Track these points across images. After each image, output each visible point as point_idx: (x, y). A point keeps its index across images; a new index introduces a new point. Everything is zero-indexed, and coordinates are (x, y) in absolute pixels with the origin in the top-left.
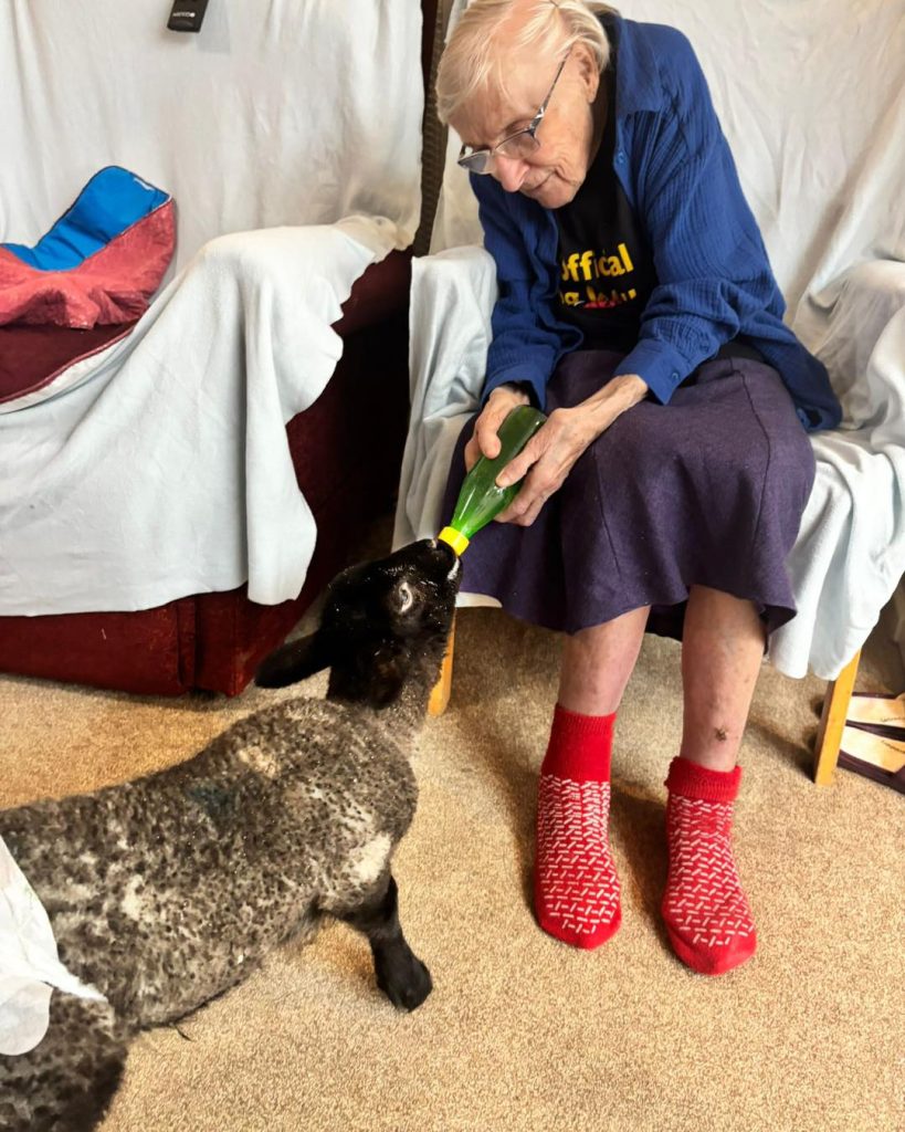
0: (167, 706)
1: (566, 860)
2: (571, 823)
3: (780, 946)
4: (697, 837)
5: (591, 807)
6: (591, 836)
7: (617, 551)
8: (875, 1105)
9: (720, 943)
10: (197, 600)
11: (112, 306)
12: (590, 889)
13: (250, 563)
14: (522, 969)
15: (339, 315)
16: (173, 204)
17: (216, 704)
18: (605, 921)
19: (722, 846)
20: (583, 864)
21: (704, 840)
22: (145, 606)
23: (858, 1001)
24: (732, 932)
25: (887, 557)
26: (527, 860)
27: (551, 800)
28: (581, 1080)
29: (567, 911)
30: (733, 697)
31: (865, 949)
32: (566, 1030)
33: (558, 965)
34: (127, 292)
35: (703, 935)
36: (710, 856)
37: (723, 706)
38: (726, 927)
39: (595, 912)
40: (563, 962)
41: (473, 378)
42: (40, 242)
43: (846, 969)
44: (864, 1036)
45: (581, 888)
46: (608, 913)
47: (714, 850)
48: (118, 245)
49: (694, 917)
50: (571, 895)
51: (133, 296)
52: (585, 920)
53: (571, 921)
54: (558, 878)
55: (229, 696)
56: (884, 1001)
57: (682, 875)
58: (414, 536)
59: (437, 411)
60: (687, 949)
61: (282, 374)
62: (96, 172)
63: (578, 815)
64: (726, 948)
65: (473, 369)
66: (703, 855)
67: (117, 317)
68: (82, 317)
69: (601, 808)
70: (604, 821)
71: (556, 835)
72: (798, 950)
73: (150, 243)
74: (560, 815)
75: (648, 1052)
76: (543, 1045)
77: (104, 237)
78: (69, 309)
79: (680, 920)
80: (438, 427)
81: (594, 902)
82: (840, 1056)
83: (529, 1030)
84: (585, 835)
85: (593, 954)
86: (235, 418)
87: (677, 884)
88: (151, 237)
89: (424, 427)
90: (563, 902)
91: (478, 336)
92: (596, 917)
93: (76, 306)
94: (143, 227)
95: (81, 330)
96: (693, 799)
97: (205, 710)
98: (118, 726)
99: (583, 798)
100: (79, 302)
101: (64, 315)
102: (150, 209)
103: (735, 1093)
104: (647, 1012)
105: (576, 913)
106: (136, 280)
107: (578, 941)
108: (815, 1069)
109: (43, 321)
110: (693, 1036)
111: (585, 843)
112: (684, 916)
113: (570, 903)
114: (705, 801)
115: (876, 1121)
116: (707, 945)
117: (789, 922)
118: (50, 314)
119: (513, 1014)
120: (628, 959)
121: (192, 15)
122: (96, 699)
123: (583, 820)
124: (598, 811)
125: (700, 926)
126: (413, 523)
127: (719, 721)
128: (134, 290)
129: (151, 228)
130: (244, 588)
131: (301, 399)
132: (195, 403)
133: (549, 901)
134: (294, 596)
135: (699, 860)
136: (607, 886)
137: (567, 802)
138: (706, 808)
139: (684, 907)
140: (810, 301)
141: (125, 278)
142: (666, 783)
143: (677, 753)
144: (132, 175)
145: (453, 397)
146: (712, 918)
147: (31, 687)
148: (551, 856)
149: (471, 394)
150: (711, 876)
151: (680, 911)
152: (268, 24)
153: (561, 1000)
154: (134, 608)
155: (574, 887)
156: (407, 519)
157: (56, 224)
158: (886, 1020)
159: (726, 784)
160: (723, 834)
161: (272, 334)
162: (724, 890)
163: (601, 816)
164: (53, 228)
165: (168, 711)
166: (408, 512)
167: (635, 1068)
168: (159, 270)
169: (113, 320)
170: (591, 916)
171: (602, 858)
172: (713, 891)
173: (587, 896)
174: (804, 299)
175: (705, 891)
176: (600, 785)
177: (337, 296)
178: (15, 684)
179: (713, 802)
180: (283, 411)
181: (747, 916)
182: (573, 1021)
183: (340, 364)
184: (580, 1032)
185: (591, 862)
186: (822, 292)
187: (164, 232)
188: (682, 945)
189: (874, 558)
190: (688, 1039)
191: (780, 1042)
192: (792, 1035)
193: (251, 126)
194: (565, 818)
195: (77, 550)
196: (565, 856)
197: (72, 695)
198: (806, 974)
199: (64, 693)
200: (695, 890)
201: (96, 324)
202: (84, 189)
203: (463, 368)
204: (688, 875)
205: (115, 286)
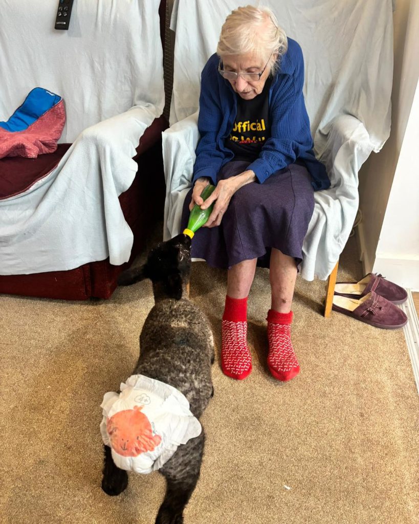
0: (81, 304)
1: (232, 350)
2: (233, 337)
3: (307, 374)
4: (278, 336)
5: (241, 331)
6: (240, 341)
7: (242, 238)
8: (335, 421)
9: (287, 370)
10: (90, 265)
11: (43, 147)
12: (241, 359)
13: (110, 250)
14: (217, 387)
15: (135, 154)
16: (63, 101)
17: (100, 302)
18: (246, 369)
19: (287, 339)
20: (238, 351)
21: (280, 337)
22: (71, 268)
23: (332, 389)
24: (291, 366)
25: (340, 237)
26: (219, 351)
27: (226, 329)
28: (238, 420)
29: (232, 367)
30: (287, 287)
31: (336, 373)
32: (233, 406)
33: (230, 385)
34: (49, 140)
35: (281, 368)
36: (283, 341)
37: (285, 291)
38: (289, 365)
39: (242, 367)
40: (232, 385)
41: (189, 174)
42: (9, 119)
43: (329, 380)
44: (333, 401)
45: (237, 359)
46: (247, 367)
47: (284, 340)
48: (42, 119)
49: (278, 362)
50: (233, 362)
51: (51, 142)
52: (239, 370)
53: (234, 370)
54: (229, 356)
55: (105, 299)
56: (341, 389)
57: (274, 349)
58: (171, 236)
59: (175, 188)
60: (276, 373)
61: (115, 179)
62: (31, 90)
63: (236, 334)
64: (289, 372)
65: (188, 171)
66: (280, 341)
67: (46, 151)
68: (33, 154)
69: (244, 331)
70: (245, 335)
71: (228, 341)
72: (313, 375)
73: (55, 118)
74: (229, 334)
75: (260, 410)
76: (225, 411)
77: (37, 117)
78: (27, 151)
79: (273, 364)
80: (177, 195)
81: (242, 363)
82: (324, 407)
83: (221, 407)
84: (238, 340)
85: (243, 381)
86: (99, 196)
87: (272, 352)
88: (55, 116)
89: (172, 195)
90: (231, 364)
91: (190, 159)
92: (243, 368)
93: (29, 149)
94: (52, 111)
95: (32, 159)
96: (276, 324)
97: (96, 304)
98: (64, 313)
99: (237, 328)
100: (31, 147)
101: (25, 153)
102: (54, 104)
103: (289, 420)
104: (261, 398)
105: (236, 368)
106: (51, 135)
107: (236, 377)
108: (315, 412)
109: (16, 155)
110: (275, 405)
111: (238, 343)
112: (275, 362)
113: (233, 364)
114: (280, 324)
115: (335, 426)
116: (283, 371)
117: (311, 366)
118: (19, 153)
119: (215, 402)
120: (254, 382)
121: (65, 23)
122: (54, 303)
123: (237, 335)
124: (243, 332)
125: (280, 365)
126: (170, 231)
127: (283, 297)
128: (51, 139)
129: (55, 112)
130: (108, 259)
131: (123, 188)
132: (84, 192)
133: (226, 364)
134: (127, 261)
135: (279, 343)
136: (246, 358)
137: (231, 329)
138: (280, 326)
139: (275, 359)
140: (320, 131)
141: (47, 134)
142: (267, 319)
143: (270, 308)
144: (46, 90)
145: (182, 183)
146: (285, 362)
147: (28, 300)
148: (227, 349)
149: (188, 181)
150: (284, 349)
151: (273, 361)
152: (96, 25)
153: (231, 397)
154: (67, 269)
155: (235, 359)
156: (168, 229)
157: (15, 111)
158: (341, 395)
159: (287, 317)
160: (288, 335)
161: (111, 165)
162: (288, 353)
163: (244, 334)
164: (14, 113)
165: (82, 306)
166: (168, 227)
167: (256, 416)
168: (60, 129)
169: (44, 152)
170: (241, 368)
171: (245, 348)
172: (285, 353)
173: (239, 362)
174: (317, 131)
175: (282, 353)
176: (243, 323)
177: (134, 146)
178: (22, 300)
179: (282, 324)
180: (117, 192)
181: (296, 361)
182: (235, 403)
183: (137, 174)
184: (238, 406)
185: (240, 350)
186: (324, 128)
187: (60, 113)
188: (275, 372)
189: (336, 237)
190: (274, 405)
191: (305, 404)
192: (309, 402)
193: (92, 67)
194: (231, 335)
195: (43, 249)
196: (231, 348)
197: (44, 302)
198: (315, 382)
199: (41, 302)
200: (278, 353)
201: (38, 155)
202: (26, 98)
203: (185, 171)
204: (275, 349)
205: (44, 138)
